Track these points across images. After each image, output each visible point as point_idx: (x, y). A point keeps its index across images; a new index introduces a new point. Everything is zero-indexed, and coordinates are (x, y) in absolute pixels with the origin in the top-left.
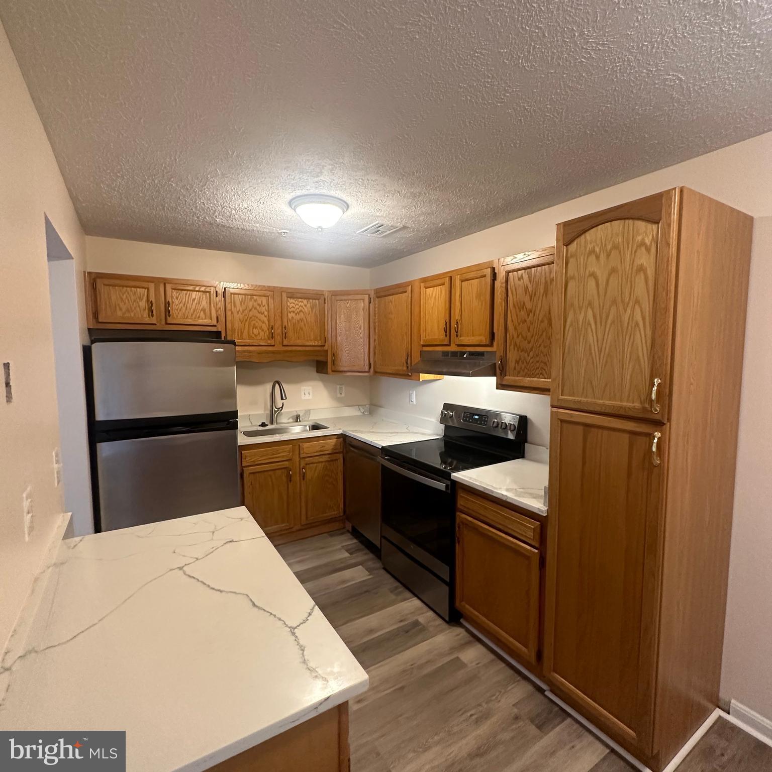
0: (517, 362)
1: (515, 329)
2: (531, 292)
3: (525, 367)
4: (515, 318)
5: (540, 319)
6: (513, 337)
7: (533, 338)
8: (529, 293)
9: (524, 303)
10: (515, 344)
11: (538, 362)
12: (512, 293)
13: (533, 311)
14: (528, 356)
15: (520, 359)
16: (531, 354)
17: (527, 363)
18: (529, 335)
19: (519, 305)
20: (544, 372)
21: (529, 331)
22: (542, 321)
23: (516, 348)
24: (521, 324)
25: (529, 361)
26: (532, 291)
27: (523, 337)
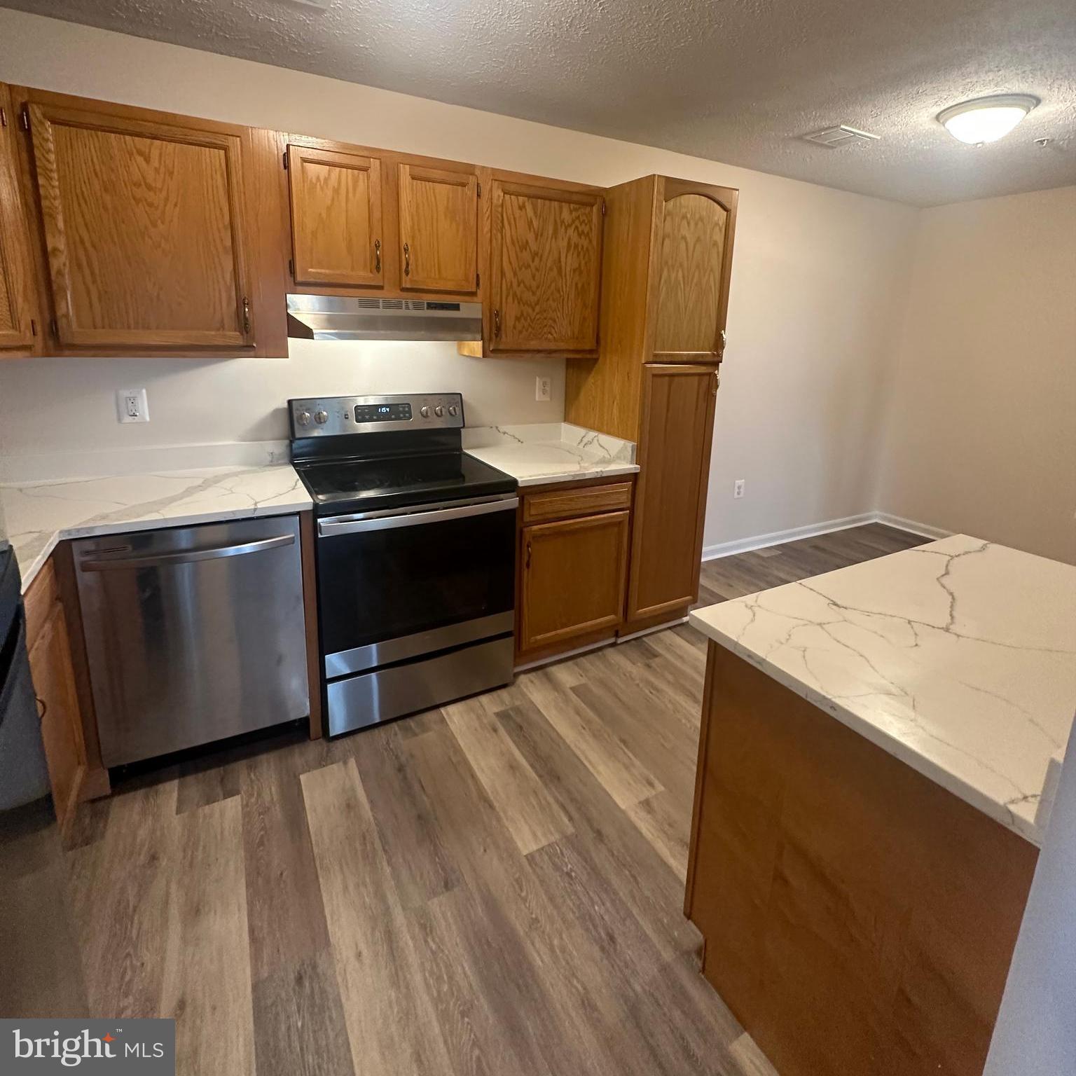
0: (518, 319)
1: (515, 274)
2: (536, 230)
3: (529, 325)
4: (513, 260)
5: (549, 265)
6: (511, 285)
7: (540, 289)
8: (534, 229)
9: (527, 242)
10: (515, 295)
11: (545, 319)
12: (510, 224)
13: (539, 255)
14: (534, 310)
15: (522, 314)
16: (537, 309)
17: (532, 321)
18: (534, 284)
19: (520, 243)
20: (553, 331)
21: (534, 279)
22: (551, 269)
23: (516, 302)
24: (523, 269)
25: (535, 318)
26: (538, 229)
27: (525, 286)
